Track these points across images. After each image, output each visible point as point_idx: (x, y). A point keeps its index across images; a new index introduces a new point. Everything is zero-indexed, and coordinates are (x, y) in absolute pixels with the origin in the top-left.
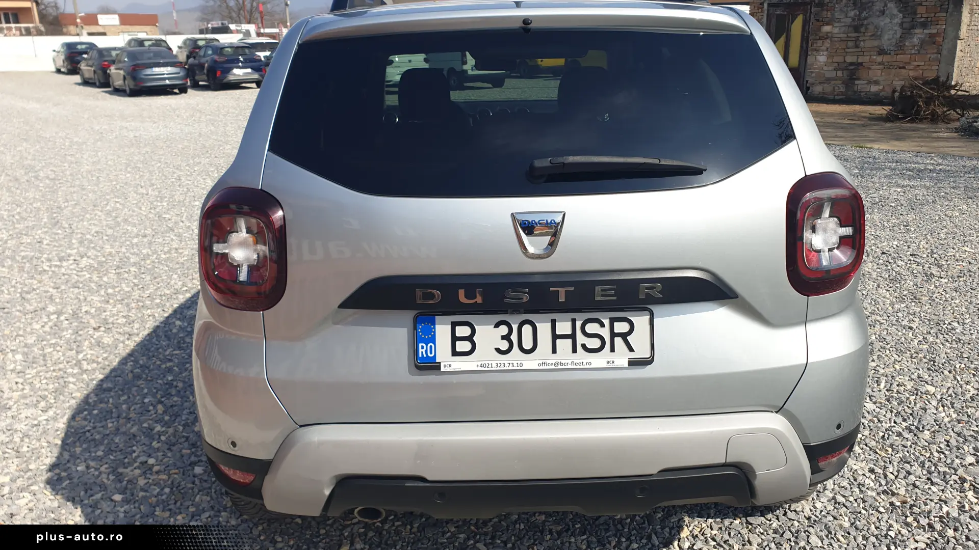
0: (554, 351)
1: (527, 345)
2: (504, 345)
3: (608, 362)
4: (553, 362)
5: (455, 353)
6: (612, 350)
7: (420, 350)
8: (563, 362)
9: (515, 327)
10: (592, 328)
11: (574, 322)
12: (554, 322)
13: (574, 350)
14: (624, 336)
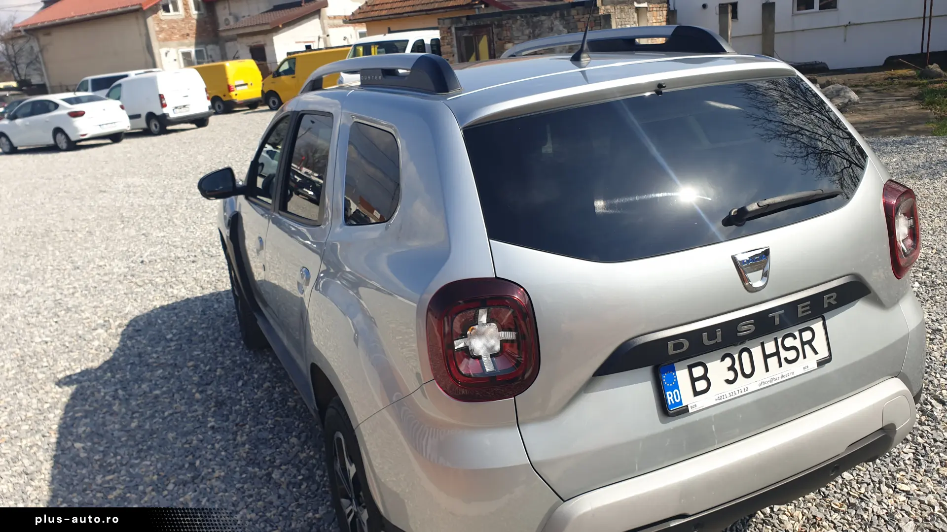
0: (767, 370)
1: (748, 370)
2: (731, 376)
3: (804, 368)
4: (769, 379)
5: (696, 393)
6: (805, 357)
7: (669, 398)
8: (775, 377)
9: (736, 356)
10: (789, 342)
11: (776, 340)
12: (762, 344)
13: (780, 366)
14: (810, 342)
